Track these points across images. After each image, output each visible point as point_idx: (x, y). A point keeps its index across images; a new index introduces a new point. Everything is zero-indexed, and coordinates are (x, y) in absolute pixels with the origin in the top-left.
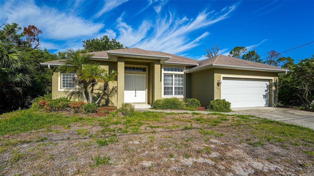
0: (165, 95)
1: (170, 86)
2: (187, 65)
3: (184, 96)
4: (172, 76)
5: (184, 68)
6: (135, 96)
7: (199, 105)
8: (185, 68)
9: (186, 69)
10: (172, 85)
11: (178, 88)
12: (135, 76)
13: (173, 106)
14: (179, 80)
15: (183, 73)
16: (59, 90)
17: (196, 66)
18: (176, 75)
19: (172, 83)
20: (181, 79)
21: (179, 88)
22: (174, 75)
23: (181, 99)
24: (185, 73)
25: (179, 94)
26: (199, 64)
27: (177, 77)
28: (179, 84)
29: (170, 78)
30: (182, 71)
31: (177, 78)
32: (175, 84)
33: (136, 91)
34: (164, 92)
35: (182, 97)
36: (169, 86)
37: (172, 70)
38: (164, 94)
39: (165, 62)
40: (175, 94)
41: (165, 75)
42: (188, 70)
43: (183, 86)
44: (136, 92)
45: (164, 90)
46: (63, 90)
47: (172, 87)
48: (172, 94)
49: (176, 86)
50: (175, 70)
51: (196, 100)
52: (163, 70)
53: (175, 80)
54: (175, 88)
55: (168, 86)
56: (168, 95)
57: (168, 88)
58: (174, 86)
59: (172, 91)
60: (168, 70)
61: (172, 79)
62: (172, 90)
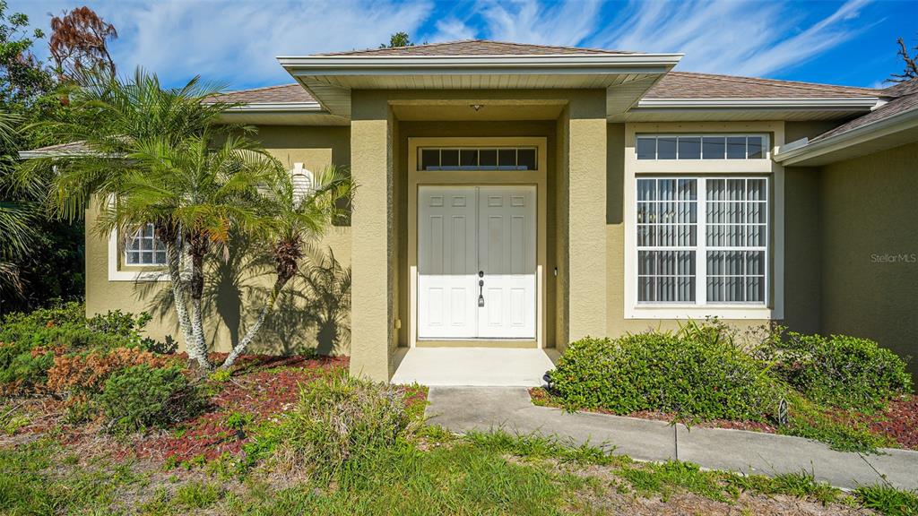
0: (651, 305)
1: (676, 248)
2: (794, 116)
3: (771, 307)
4: (690, 187)
5: (772, 134)
6: (481, 305)
7: (896, 384)
8: (780, 135)
9: (787, 142)
10: (693, 243)
11: (730, 257)
12: (478, 196)
13: (689, 398)
14: (737, 213)
15: (764, 165)
16: (114, 274)
17: (863, 112)
18: (715, 184)
19: (693, 230)
20: (749, 201)
21: (737, 257)
22: (701, 182)
23: (751, 328)
24: (777, 164)
25: (739, 298)
26: (889, 99)
27: (726, 193)
28: (737, 236)
29: (681, 200)
30: (758, 154)
31: (726, 200)
32: (714, 236)
33: (481, 274)
34: (642, 282)
35: (759, 312)
36: (670, 248)
37: (690, 152)
38: (642, 297)
39: (643, 102)
40: (713, 296)
41: (646, 184)
42: (803, 143)
43: (765, 249)
44: (481, 284)
45: (642, 270)
46: (129, 276)
47: (692, 255)
48: (693, 298)
49: (717, 248)
50: (714, 152)
51: (870, 347)
52: (630, 153)
53: (714, 213)
54: (713, 258)
55: (664, 248)
56: (665, 304)
57: (666, 258)
58: (701, 250)
59: (693, 281)
60: (667, 154)
61: (694, 207)
62: (693, 271)
